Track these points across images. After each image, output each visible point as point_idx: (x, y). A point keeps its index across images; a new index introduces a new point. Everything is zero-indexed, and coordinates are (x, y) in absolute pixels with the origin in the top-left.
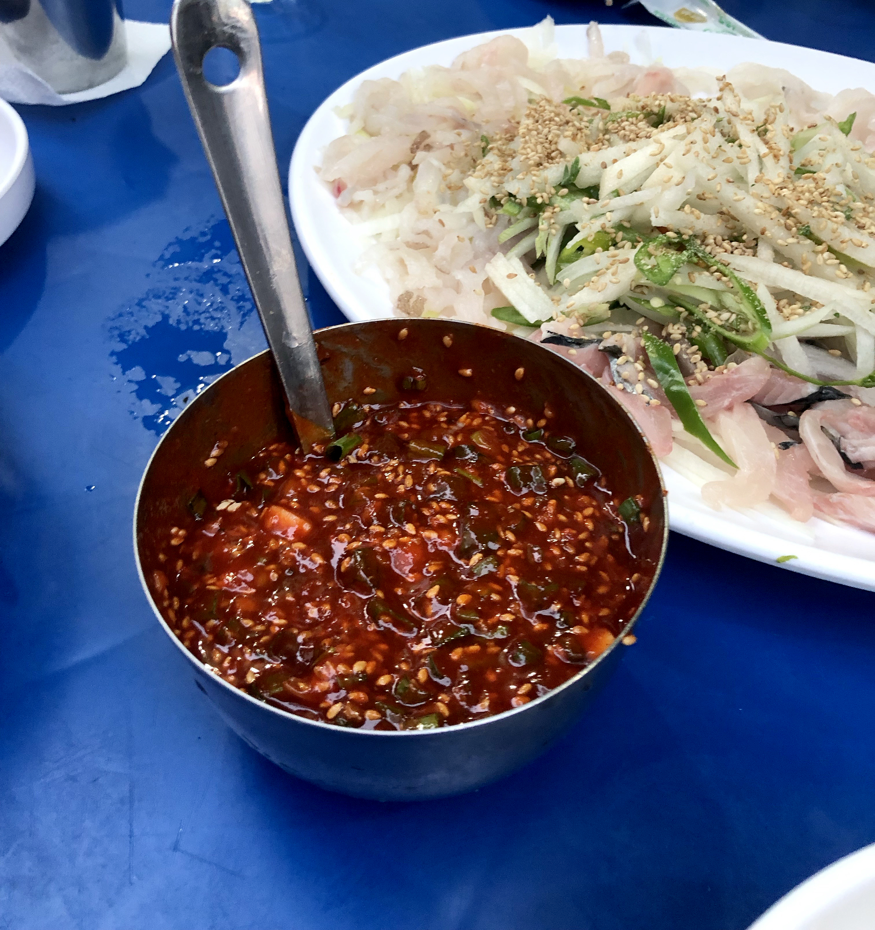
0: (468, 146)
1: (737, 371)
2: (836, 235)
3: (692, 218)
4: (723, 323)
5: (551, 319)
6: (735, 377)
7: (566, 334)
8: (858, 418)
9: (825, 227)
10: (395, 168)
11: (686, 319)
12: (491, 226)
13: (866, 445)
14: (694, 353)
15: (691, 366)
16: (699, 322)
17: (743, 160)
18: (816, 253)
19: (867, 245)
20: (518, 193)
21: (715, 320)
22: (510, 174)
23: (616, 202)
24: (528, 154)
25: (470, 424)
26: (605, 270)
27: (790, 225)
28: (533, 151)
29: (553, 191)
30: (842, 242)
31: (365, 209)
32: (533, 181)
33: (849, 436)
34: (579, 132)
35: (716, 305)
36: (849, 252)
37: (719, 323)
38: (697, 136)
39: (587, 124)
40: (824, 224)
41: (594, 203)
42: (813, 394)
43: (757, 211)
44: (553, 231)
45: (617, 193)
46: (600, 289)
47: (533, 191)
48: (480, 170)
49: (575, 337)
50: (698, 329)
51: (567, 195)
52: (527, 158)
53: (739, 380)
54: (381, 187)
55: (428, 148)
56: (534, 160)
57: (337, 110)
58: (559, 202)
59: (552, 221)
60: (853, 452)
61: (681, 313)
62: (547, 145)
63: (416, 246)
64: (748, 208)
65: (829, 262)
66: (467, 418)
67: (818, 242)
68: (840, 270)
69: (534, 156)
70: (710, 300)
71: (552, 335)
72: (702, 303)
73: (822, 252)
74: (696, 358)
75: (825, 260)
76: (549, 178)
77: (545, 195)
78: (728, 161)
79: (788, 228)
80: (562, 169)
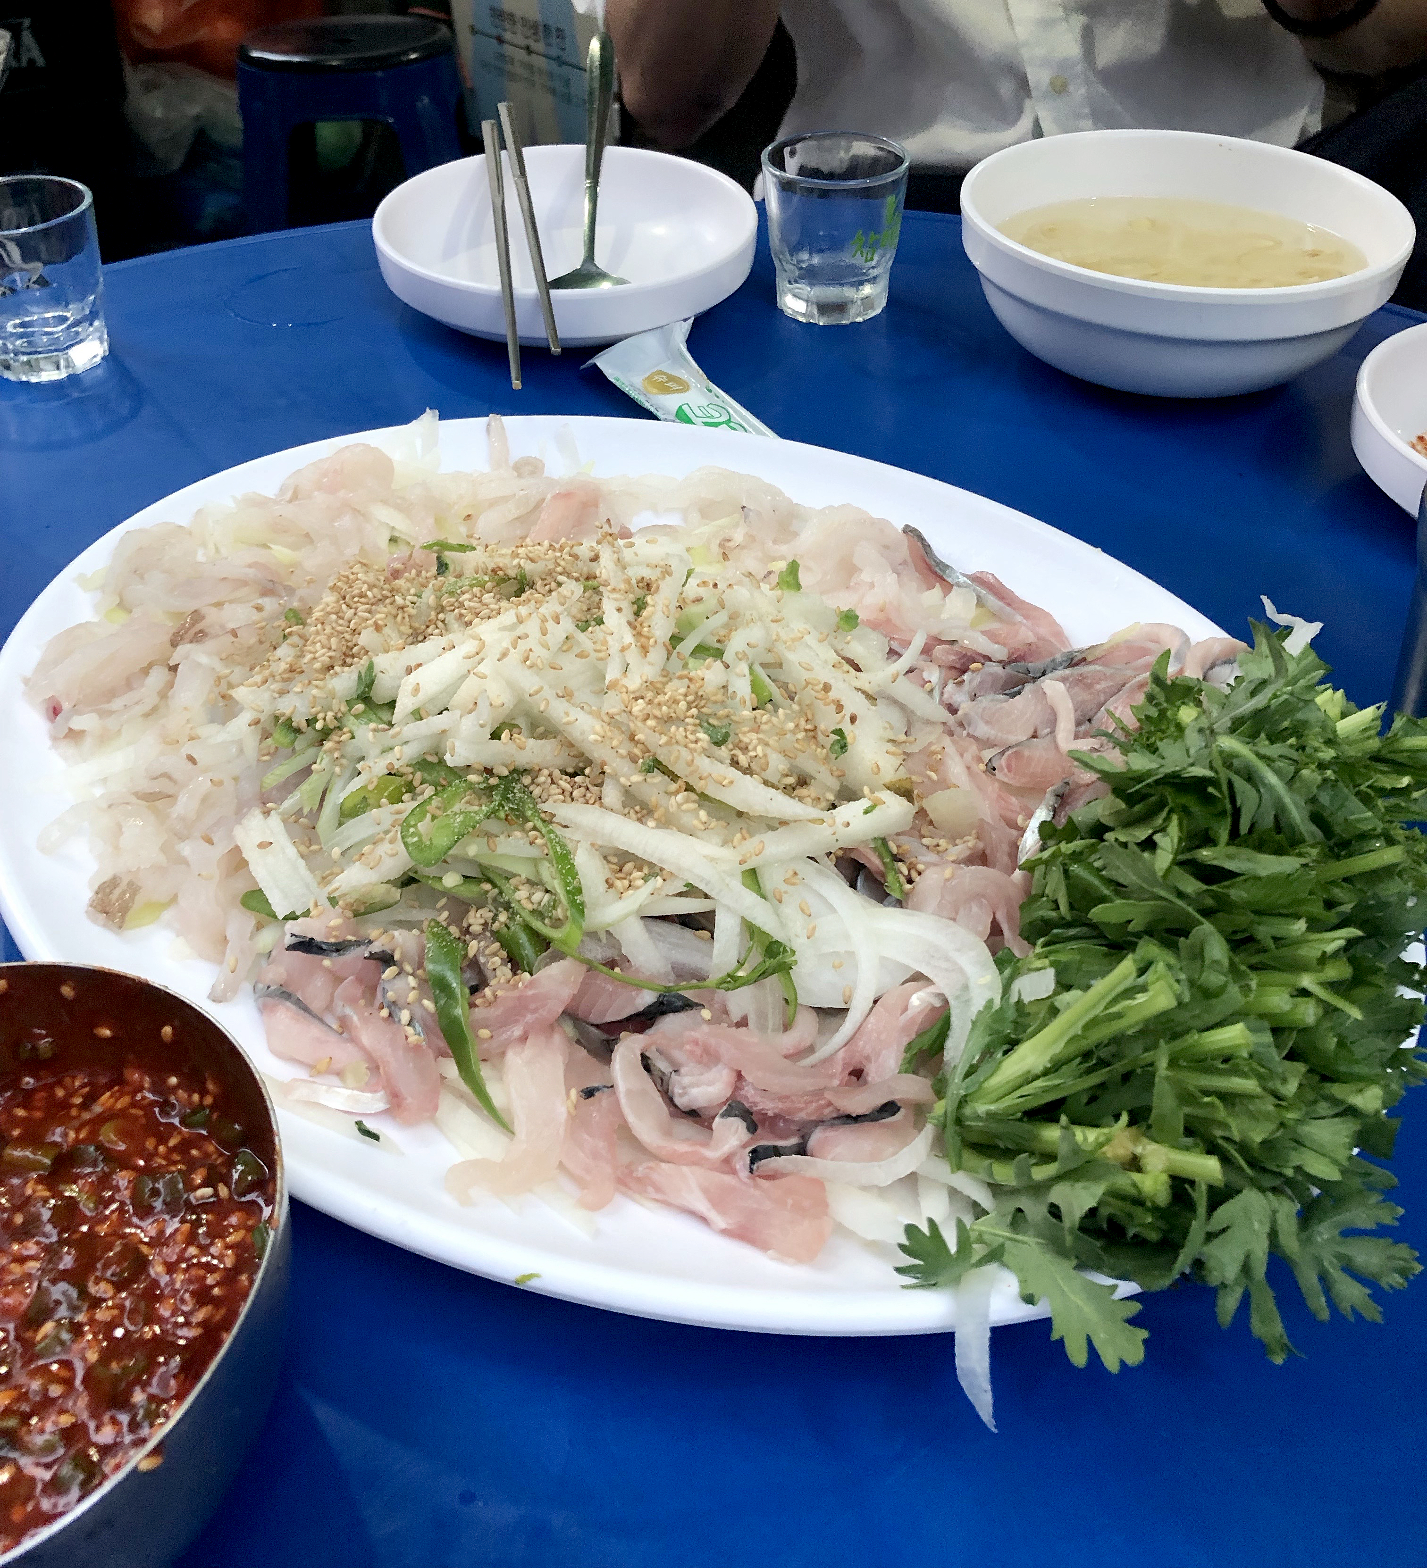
0: (262, 628)
1: (531, 985)
2: (692, 768)
3: (511, 748)
4: (535, 907)
5: (307, 914)
6: (530, 993)
7: (318, 938)
8: (696, 1043)
9: (678, 758)
10: (146, 671)
11: (495, 900)
12: (266, 758)
13: (697, 1085)
14: (495, 954)
15: (489, 974)
16: (507, 906)
17: (600, 655)
18: (669, 794)
19: (731, 782)
20: (293, 713)
21: (524, 903)
22: (299, 678)
23: (413, 730)
24: (316, 652)
25: (111, 1109)
26: (382, 835)
27: (636, 755)
28: (323, 647)
29: (344, 708)
30: (700, 778)
31: (88, 741)
32: (314, 697)
33: (683, 1070)
34: (400, 612)
35: (532, 878)
36: (712, 791)
37: (530, 907)
38: (532, 627)
39: (415, 599)
40: (675, 754)
41: (385, 730)
42: (650, 1006)
43: (592, 737)
44: (337, 770)
45: (418, 715)
46: (372, 864)
47: (314, 710)
48: (258, 673)
49: (332, 940)
50: (503, 917)
51: (364, 712)
52: (315, 658)
53: (534, 997)
54: (117, 704)
55: (200, 636)
56: (322, 661)
57: (82, 580)
58: (351, 723)
59: (336, 755)
60: (681, 1095)
61: (487, 892)
62: (347, 636)
63: (150, 798)
64: (583, 733)
65: (684, 807)
66: (111, 1097)
67: (674, 778)
68: (697, 817)
69: (323, 655)
70: (524, 871)
71: (298, 940)
72: (514, 875)
73: (676, 793)
74: (493, 963)
75: (679, 805)
76: (337, 689)
77: (330, 715)
78: (581, 655)
79: (634, 760)
80: (355, 676)
